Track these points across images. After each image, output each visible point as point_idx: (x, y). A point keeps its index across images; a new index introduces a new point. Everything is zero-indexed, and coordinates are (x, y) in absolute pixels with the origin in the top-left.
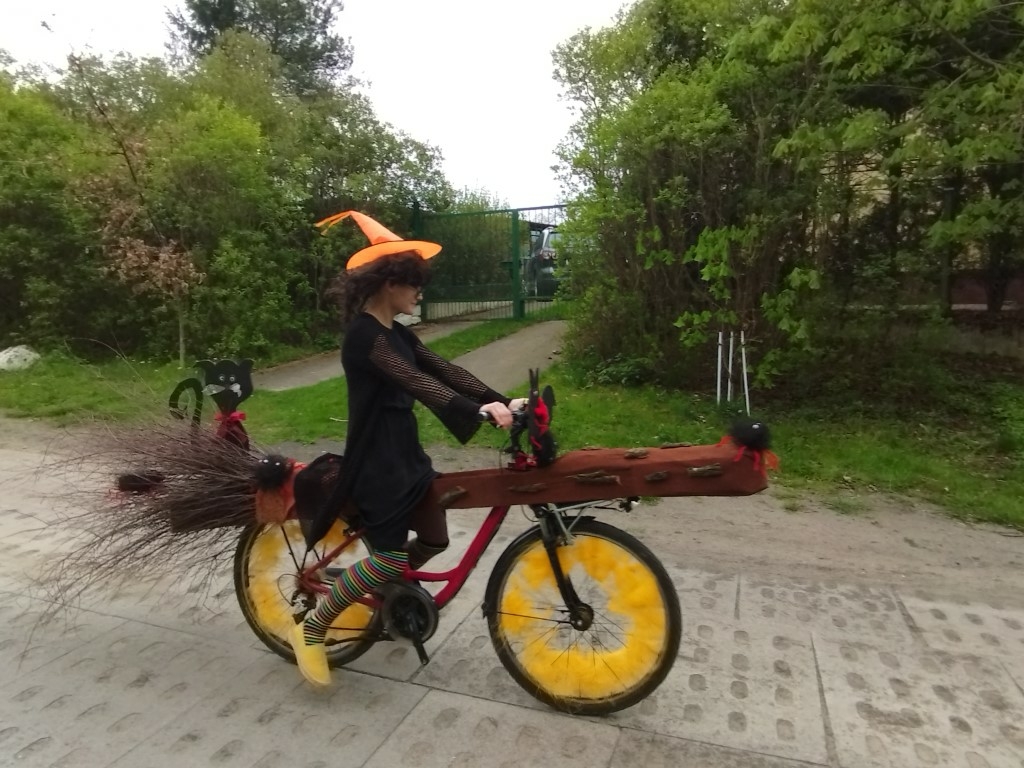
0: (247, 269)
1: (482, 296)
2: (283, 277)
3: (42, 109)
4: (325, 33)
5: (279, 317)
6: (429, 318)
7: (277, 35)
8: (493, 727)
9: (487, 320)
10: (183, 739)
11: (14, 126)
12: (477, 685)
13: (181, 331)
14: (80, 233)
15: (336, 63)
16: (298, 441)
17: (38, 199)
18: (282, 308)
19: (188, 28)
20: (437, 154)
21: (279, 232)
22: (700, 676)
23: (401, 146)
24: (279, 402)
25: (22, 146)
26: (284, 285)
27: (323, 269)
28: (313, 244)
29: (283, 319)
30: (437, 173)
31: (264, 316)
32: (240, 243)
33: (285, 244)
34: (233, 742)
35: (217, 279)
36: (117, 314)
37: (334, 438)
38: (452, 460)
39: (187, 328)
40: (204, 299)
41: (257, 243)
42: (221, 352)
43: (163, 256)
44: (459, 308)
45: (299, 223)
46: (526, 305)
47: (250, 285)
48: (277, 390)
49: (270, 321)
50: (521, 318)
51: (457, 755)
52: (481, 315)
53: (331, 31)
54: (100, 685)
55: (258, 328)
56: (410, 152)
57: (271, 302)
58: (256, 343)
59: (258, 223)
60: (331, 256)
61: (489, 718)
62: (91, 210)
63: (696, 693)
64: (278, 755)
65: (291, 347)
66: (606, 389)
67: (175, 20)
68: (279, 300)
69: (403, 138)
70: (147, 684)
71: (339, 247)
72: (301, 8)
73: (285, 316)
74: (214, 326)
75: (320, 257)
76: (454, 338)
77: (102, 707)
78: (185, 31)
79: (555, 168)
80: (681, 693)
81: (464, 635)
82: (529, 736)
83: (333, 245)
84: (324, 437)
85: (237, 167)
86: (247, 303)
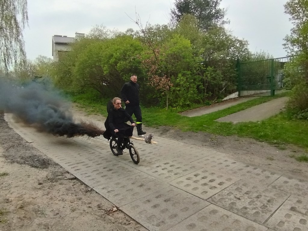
0: (185, 82)
1: (261, 88)
2: (195, 84)
3: (138, 43)
4: (216, 9)
5: (194, 96)
6: (241, 96)
7: (201, 12)
8: (227, 218)
9: (260, 96)
10: (146, 201)
11: (132, 48)
12: (226, 206)
13: (167, 99)
14: (145, 74)
15: (219, 17)
16: (193, 131)
17: (136, 66)
18: (195, 93)
19: (177, 14)
20: (246, 43)
21: (195, 71)
22: (305, 220)
23: (234, 41)
24: (190, 120)
25: (133, 53)
26: (195, 86)
27: (207, 81)
28: (204, 74)
29: (195, 96)
30: (246, 49)
31: (189, 95)
32: (184, 75)
33: (197, 74)
34: (157, 204)
35: (178, 85)
36: (153, 95)
37: (203, 131)
38: (237, 140)
39: (169, 99)
40: (174, 91)
41: (188, 75)
42: (177, 105)
43: (163, 79)
44: (252, 92)
45: (201, 68)
46: (275, 92)
47: (186, 87)
48: (190, 116)
49: (191, 97)
50: (273, 95)
51: (214, 222)
52: (260, 95)
53: (217, 8)
54: (132, 185)
55: (188, 99)
56: (237, 43)
57: (192, 92)
58: (187, 103)
59: (189, 69)
60: (210, 77)
61: (226, 215)
62: (147, 68)
63: (301, 225)
64: (167, 210)
65: (197, 104)
66: (301, 121)
67: (173, 13)
68: (194, 91)
69: (235, 39)
70: (142, 187)
71: (212, 75)
72: (208, 2)
73: (195, 95)
74: (176, 98)
75: (206, 78)
76: (248, 102)
77: (132, 190)
78: (176, 15)
79: (285, 45)
80: (295, 223)
81: (226, 191)
82: (237, 223)
83: (210, 74)
84: (200, 131)
85: (183, 54)
86: (185, 92)
